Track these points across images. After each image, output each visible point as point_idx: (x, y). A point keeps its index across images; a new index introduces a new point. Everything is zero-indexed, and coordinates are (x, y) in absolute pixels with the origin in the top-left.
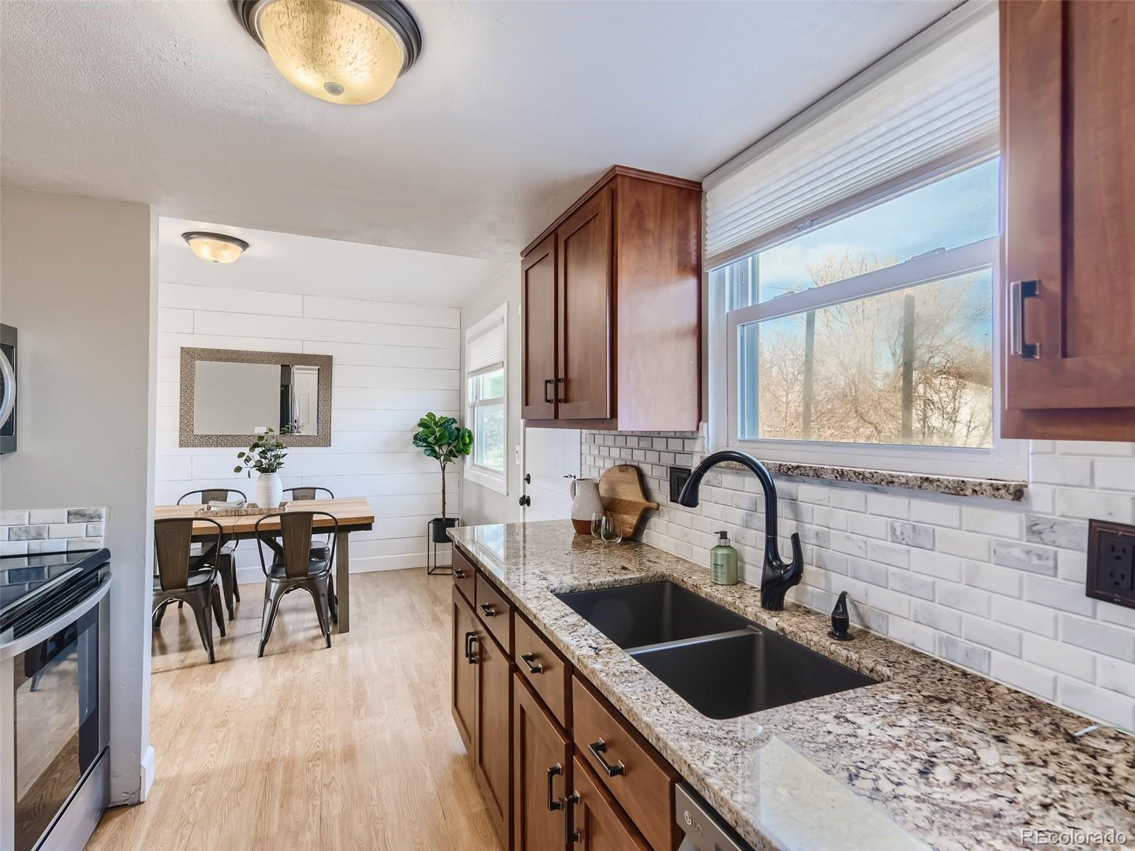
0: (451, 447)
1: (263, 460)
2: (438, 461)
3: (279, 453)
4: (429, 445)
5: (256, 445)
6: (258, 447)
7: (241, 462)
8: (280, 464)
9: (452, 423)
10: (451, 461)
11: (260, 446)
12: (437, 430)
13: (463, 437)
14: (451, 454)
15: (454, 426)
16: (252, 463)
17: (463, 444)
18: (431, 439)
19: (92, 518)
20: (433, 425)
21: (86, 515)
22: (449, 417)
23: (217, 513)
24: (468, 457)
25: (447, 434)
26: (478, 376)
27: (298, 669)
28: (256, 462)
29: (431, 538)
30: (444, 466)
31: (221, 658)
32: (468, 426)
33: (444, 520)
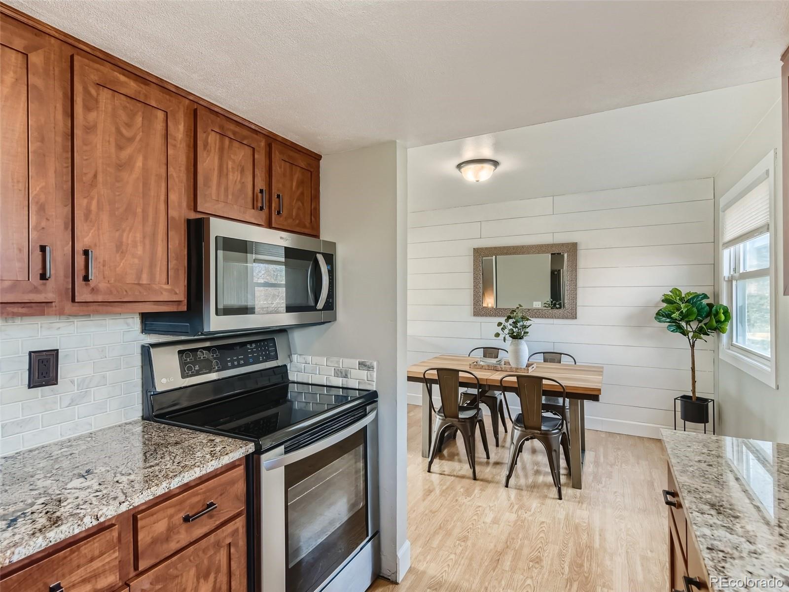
0: (702, 324)
1: (514, 329)
2: (685, 338)
3: (525, 324)
4: (674, 321)
5: (509, 318)
6: (511, 318)
7: (499, 330)
8: (526, 333)
9: (703, 299)
10: (701, 338)
11: (512, 318)
12: (682, 306)
13: (717, 313)
14: (701, 331)
15: (705, 302)
16: (506, 331)
17: (716, 322)
18: (676, 315)
19: (369, 368)
20: (678, 301)
21: (366, 365)
22: (699, 291)
23: (482, 367)
24: (724, 337)
25: (695, 310)
26: (737, 246)
27: (530, 511)
28: (509, 330)
29: (679, 414)
30: (694, 343)
31: (481, 478)
32: (724, 302)
33: (694, 399)
